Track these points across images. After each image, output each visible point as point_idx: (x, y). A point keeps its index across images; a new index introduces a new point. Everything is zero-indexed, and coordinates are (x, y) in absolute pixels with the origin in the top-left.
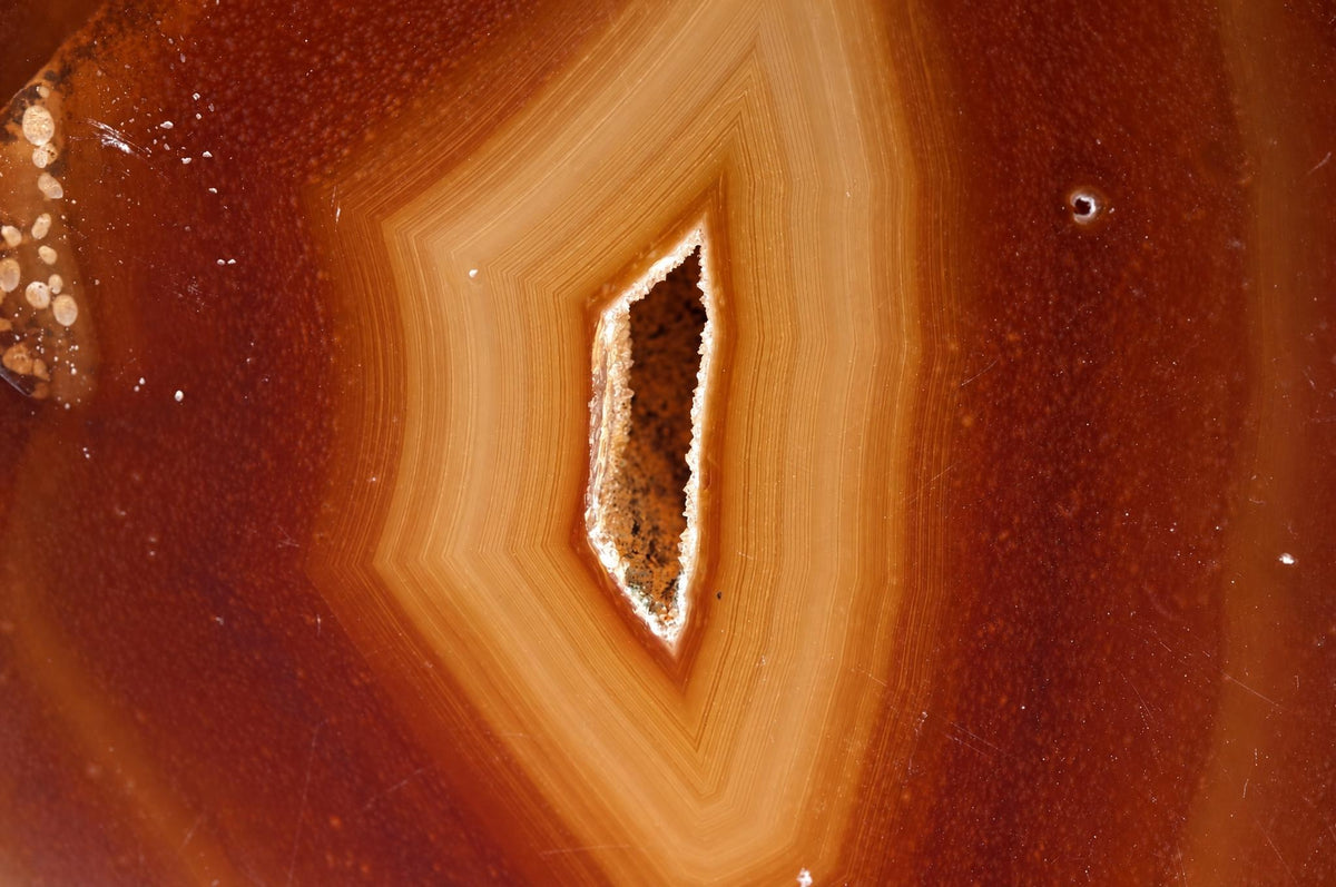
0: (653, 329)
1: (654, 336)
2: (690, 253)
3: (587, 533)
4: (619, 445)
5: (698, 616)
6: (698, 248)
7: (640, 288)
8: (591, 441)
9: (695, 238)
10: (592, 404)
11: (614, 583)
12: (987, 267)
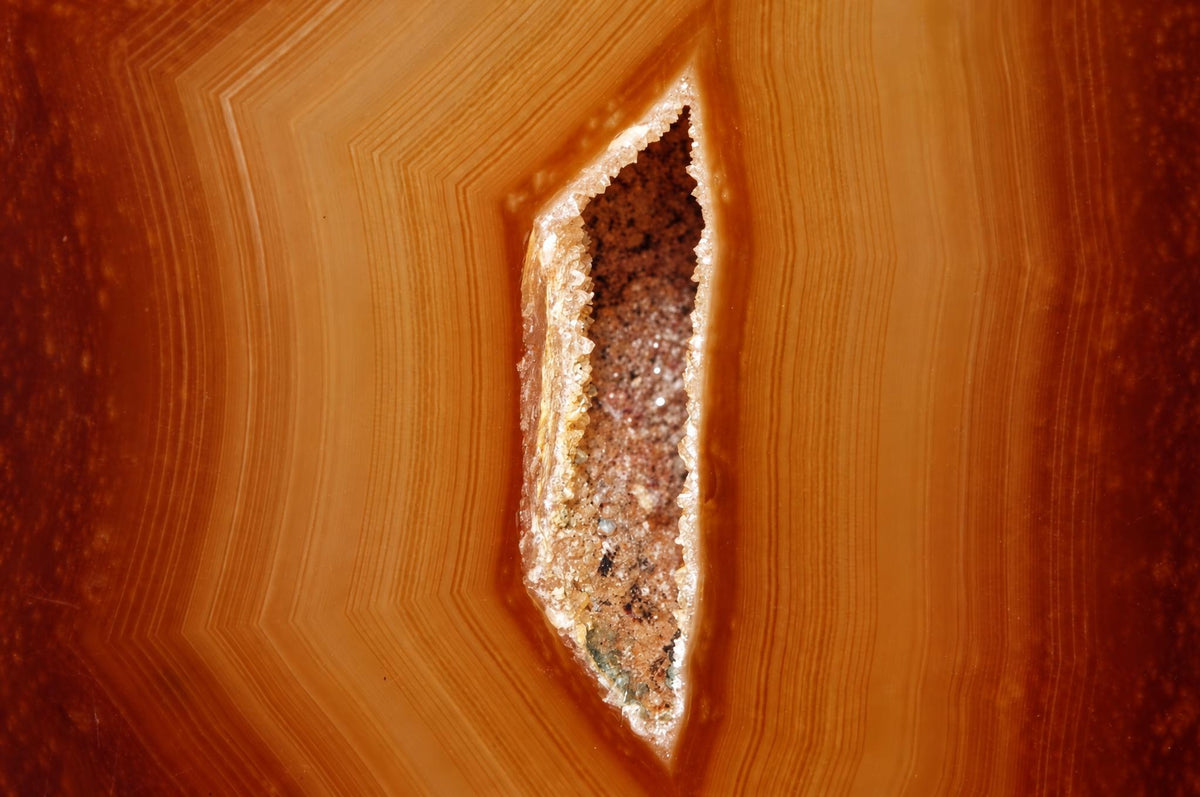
0: (636, 240)
1: (638, 250)
2: (675, 119)
3: (523, 574)
4: (574, 426)
5: (705, 704)
6: (686, 109)
7: (596, 177)
8: (524, 426)
9: (681, 94)
10: (522, 366)
11: (569, 653)
12: (1155, 130)
